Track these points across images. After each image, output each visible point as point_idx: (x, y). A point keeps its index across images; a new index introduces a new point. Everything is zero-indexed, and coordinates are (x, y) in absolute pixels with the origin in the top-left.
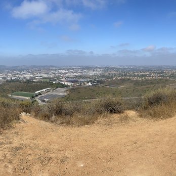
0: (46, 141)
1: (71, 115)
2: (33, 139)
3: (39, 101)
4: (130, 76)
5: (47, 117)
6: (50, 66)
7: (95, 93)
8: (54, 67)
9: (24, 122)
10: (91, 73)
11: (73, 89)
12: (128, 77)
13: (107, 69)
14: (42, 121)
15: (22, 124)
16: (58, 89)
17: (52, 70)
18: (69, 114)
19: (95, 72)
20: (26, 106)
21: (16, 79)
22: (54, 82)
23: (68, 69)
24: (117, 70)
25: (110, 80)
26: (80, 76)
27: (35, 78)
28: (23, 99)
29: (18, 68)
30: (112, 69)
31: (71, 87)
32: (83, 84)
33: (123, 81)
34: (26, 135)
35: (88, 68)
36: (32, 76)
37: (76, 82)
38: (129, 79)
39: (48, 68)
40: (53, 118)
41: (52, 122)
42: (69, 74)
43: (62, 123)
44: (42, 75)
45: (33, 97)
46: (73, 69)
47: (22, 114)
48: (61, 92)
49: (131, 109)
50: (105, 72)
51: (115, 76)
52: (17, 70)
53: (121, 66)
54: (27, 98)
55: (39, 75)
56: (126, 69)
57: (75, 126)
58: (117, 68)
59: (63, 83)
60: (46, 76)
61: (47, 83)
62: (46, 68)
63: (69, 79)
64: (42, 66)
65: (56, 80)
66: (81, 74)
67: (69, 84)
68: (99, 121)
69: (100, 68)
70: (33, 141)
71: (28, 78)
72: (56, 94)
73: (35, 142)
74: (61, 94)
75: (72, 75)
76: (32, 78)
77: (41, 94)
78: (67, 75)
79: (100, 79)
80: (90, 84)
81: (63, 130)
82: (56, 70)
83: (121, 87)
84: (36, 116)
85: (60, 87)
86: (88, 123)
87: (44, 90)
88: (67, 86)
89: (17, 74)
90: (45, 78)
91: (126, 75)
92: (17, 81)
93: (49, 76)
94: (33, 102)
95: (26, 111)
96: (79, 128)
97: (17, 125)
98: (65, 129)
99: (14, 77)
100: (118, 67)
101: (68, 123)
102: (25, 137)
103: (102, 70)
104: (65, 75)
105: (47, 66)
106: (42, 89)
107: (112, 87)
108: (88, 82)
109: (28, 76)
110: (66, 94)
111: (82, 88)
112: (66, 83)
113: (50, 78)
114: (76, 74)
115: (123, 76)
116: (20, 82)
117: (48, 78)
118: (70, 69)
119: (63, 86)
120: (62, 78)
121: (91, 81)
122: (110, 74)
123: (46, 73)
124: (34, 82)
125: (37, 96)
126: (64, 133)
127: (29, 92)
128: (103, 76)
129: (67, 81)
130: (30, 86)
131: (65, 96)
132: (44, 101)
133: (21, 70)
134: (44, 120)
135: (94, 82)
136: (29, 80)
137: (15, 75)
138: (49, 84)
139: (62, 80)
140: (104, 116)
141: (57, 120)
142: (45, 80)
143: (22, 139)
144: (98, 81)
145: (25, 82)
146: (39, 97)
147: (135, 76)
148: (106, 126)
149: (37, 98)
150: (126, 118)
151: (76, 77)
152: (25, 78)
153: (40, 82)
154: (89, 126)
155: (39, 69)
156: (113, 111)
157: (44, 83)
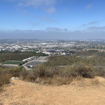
0: (33, 98)
1: (52, 77)
2: (22, 97)
3: (26, 68)
4: (98, 48)
5: (33, 79)
6: (34, 39)
7: (68, 61)
8: (37, 40)
9: (14, 84)
10: (65, 45)
11: (51, 57)
12: (96, 49)
13: (78, 42)
14: (29, 82)
15: (12, 86)
16: (40, 57)
17: (36, 42)
18: (50, 76)
19: (68, 45)
20: (15, 71)
21: (6, 50)
22: (37, 52)
23: (47, 42)
24: (86, 43)
25: (80, 51)
26: (57, 47)
27: (22, 49)
28: (12, 66)
29: (8, 41)
30: (83, 42)
31: (50, 56)
32: (59, 53)
33: (91, 52)
34: (16, 95)
35: (63, 41)
36: (20, 47)
37: (54, 52)
38: (96, 51)
39: (32, 41)
40: (38, 79)
41: (37, 82)
42: (49, 46)
43: (45, 83)
44: (28, 46)
45: (21, 64)
46: (52, 42)
47: (12, 78)
48: (43, 60)
49: (100, 76)
50: (76, 44)
51: (84, 48)
52: (6, 43)
53: (90, 40)
54: (16, 65)
55: (26, 47)
56: (94, 42)
57: (55, 86)
58: (86, 42)
59: (44, 52)
60: (31, 47)
61: (32, 53)
62: (31, 41)
63: (48, 50)
64: (28, 40)
65: (38, 50)
66: (57, 46)
67: (49, 53)
68: (74, 82)
69: (72, 41)
70: (21, 99)
71: (16, 49)
72: (39, 61)
73: (24, 99)
74: (42, 61)
75: (51, 46)
76: (20, 49)
77: (27, 62)
78: (47, 46)
79: (72, 50)
80: (64, 53)
81: (46, 89)
82: (38, 43)
83: (89, 57)
84: (24, 79)
85: (41, 56)
86: (65, 84)
87: (30, 58)
88: (47, 55)
89: (7, 46)
90: (30, 49)
91: (94, 47)
92: (7, 52)
93: (33, 47)
94: (21, 69)
95: (15, 76)
96: (58, 87)
97: (7, 88)
98: (48, 88)
99: (4, 48)
100: (88, 41)
101: (50, 83)
102: (15, 97)
103: (74, 43)
104: (46, 47)
105: (31, 40)
106: (28, 58)
107: (82, 57)
108: (63, 52)
109: (17, 47)
110: (46, 61)
111: (58, 56)
112: (46, 53)
113: (34, 49)
114: (54, 46)
115: (91, 48)
116: (10, 52)
117: (32, 49)
118: (50, 42)
119: (44, 55)
120: (43, 49)
121: (65, 52)
122: (80, 46)
123: (31, 45)
124: (22, 52)
125: (24, 63)
126: (47, 91)
127: (18, 60)
128: (75, 48)
129: (47, 51)
130: (18, 56)
131: (46, 63)
132: (29, 67)
133: (10, 43)
134: (31, 81)
135: (67, 52)
136: (17, 51)
137: (5, 46)
138: (33, 53)
139: (43, 50)
140: (78, 79)
141: (41, 81)
142: (30, 51)
143: (12, 99)
144: (71, 52)
145: (14, 52)
146: (25, 64)
147: (102, 48)
148: (79, 87)
149: (24, 65)
150: (97, 83)
151: (54, 48)
152: (14, 49)
153: (27, 52)
154: (66, 86)
155: (25, 42)
156: (85, 76)
157: (29, 52)
